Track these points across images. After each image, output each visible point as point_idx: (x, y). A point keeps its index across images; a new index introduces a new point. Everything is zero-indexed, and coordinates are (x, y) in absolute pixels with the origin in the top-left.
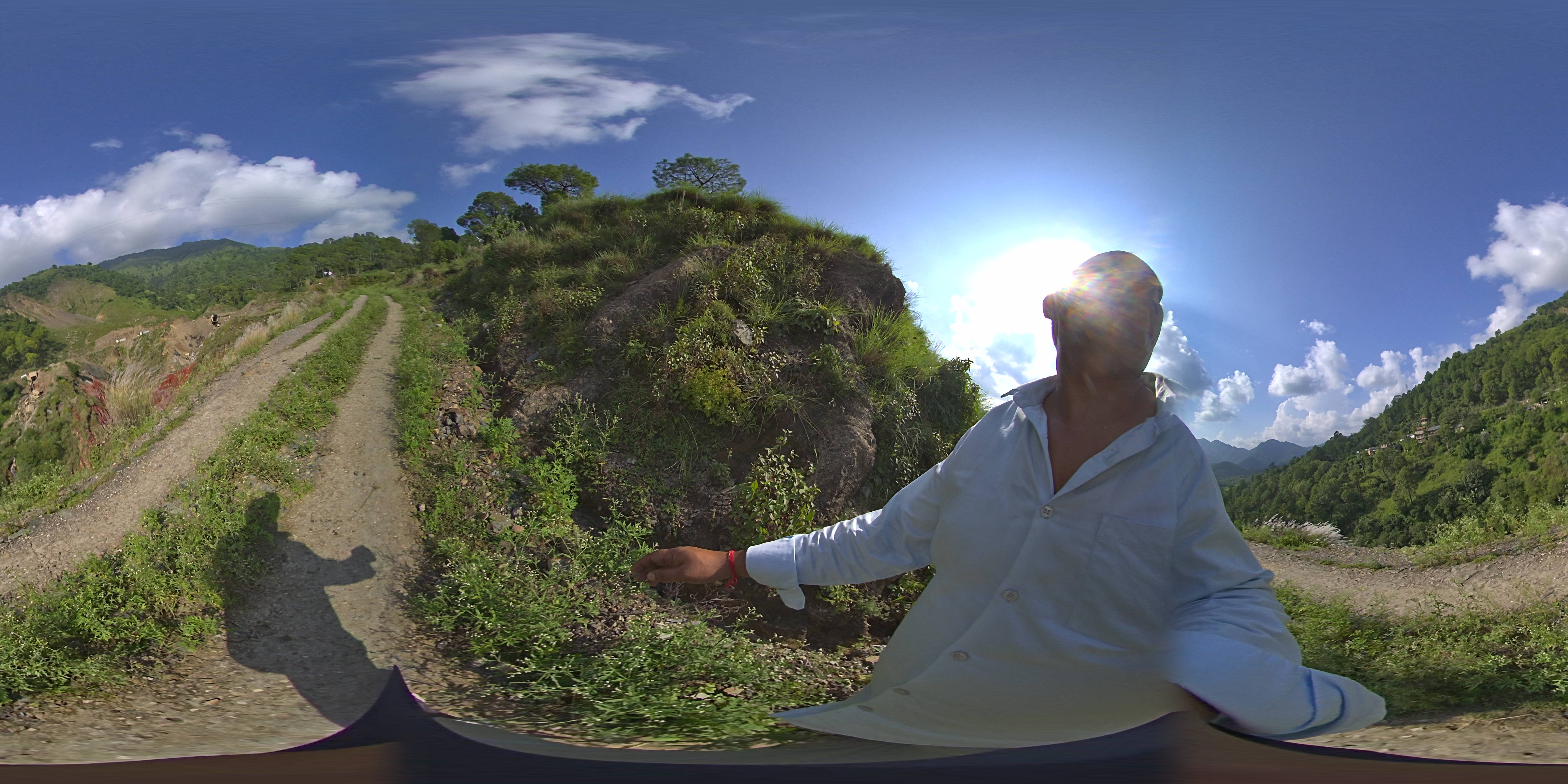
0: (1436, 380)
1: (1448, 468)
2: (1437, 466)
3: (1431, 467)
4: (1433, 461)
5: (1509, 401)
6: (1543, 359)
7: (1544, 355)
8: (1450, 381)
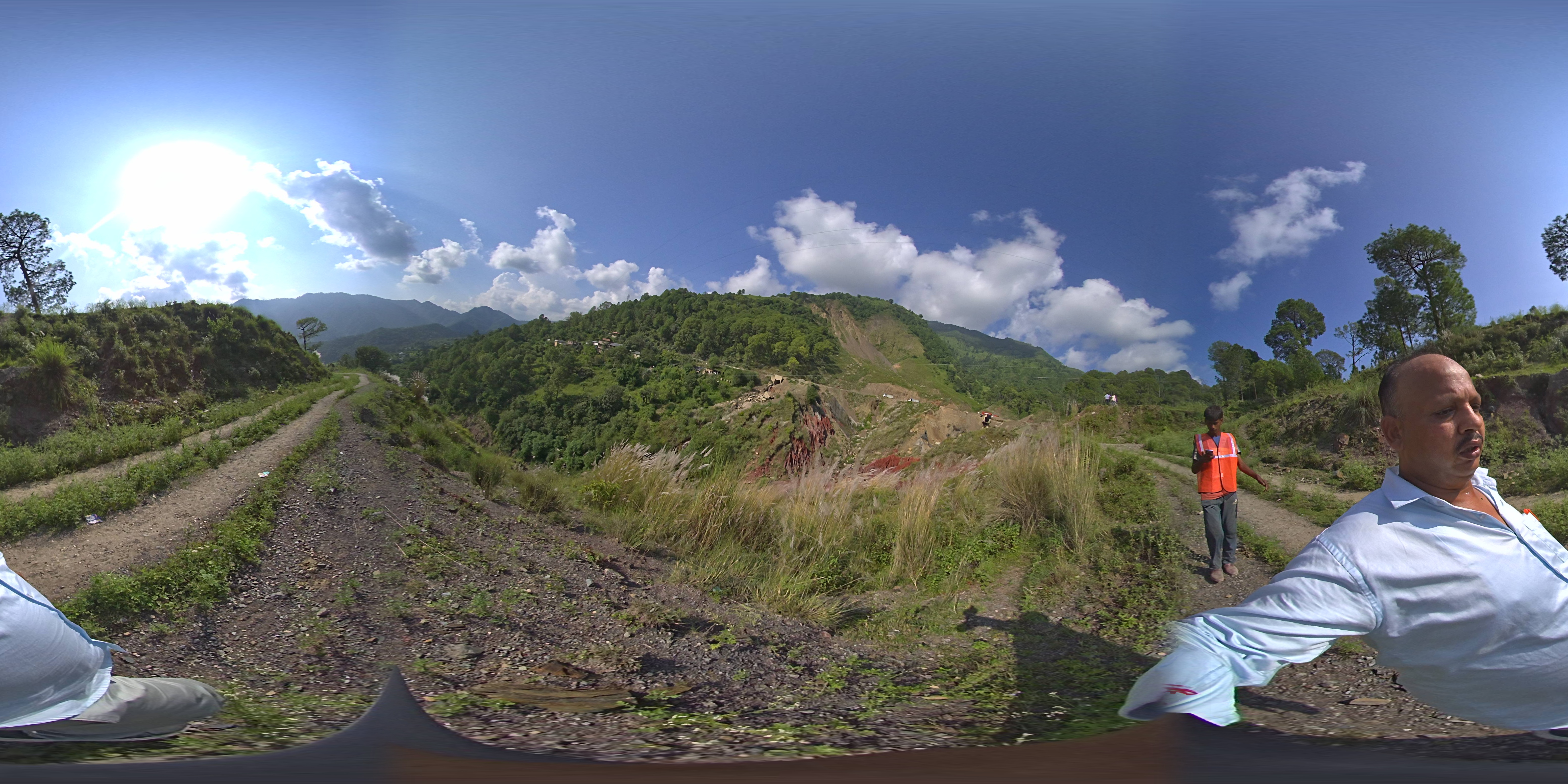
0: (649, 303)
1: (603, 383)
2: (596, 378)
3: (591, 376)
4: (597, 372)
5: (693, 356)
6: (745, 335)
7: (749, 333)
8: (659, 310)
